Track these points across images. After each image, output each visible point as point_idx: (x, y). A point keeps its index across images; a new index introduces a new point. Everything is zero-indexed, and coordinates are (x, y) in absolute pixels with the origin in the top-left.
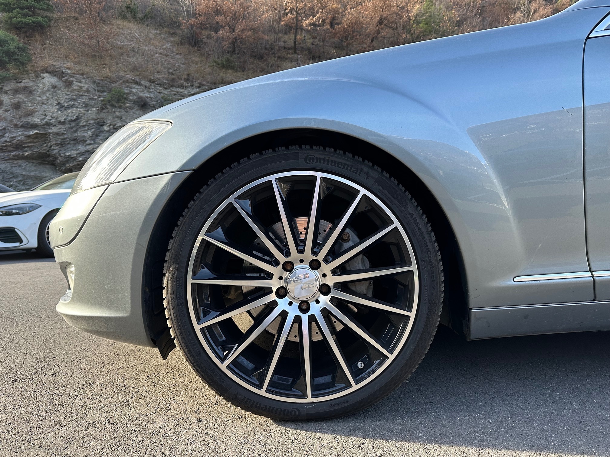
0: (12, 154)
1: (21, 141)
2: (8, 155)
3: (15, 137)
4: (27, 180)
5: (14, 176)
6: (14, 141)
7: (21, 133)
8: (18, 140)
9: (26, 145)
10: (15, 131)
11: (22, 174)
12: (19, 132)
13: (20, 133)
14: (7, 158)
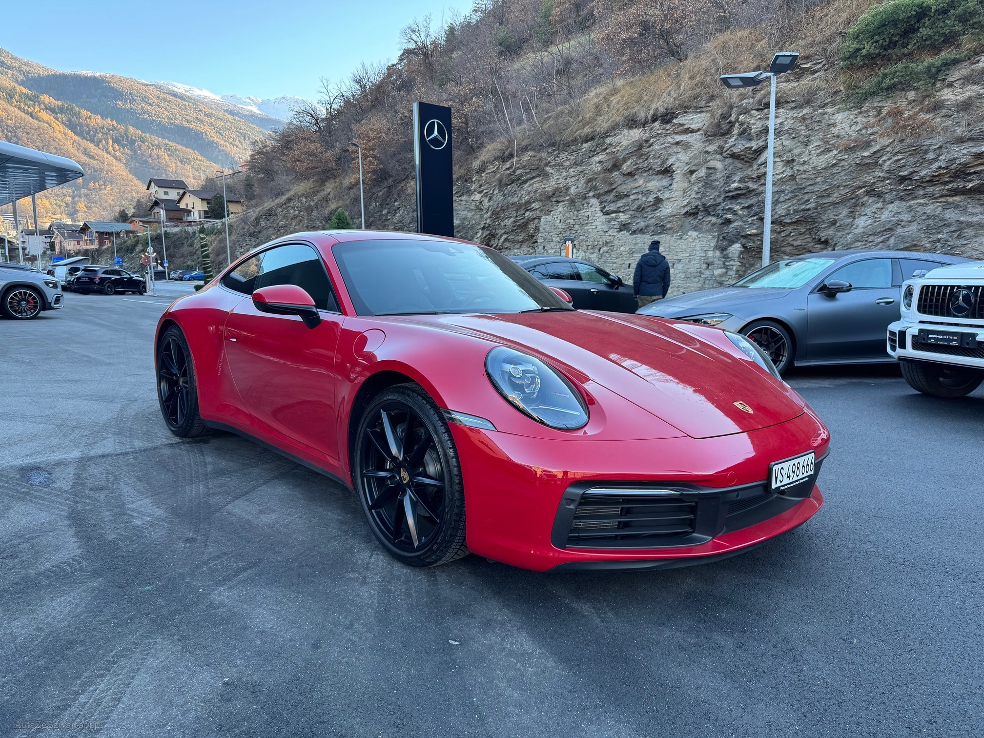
0: (947, 187)
1: (965, 165)
2: (940, 190)
3: (956, 159)
4: (965, 231)
5: (944, 224)
6: (952, 167)
7: (968, 150)
8: (960, 164)
9: (973, 171)
10: (958, 149)
11: (958, 221)
12: (964, 149)
13: (965, 151)
14: (938, 195)
